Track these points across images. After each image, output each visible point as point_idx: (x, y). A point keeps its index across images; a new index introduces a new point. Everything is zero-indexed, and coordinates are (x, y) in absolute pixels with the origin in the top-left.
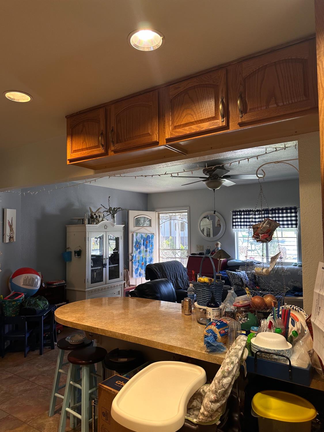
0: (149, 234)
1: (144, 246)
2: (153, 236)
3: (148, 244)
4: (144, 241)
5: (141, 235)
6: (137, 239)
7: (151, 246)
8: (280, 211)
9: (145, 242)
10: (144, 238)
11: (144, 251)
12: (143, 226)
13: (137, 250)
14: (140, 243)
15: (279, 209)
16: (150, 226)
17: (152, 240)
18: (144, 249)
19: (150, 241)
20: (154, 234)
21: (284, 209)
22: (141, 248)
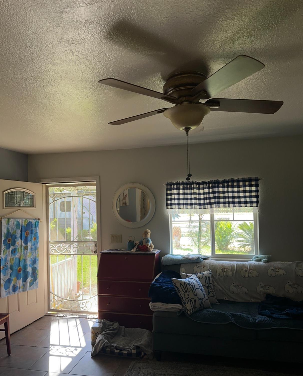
0: (32, 219)
1: (21, 239)
2: (38, 222)
3: (29, 237)
4: (21, 231)
5: (17, 221)
6: (8, 229)
7: (35, 239)
8: (235, 184)
9: (23, 233)
10: (22, 227)
11: (23, 248)
12: (19, 207)
13: (9, 248)
14: (13, 236)
15: (233, 181)
16: (33, 206)
17: (36, 229)
18: (21, 244)
19: (32, 230)
20: (39, 219)
21: (241, 180)
22: (16, 244)
